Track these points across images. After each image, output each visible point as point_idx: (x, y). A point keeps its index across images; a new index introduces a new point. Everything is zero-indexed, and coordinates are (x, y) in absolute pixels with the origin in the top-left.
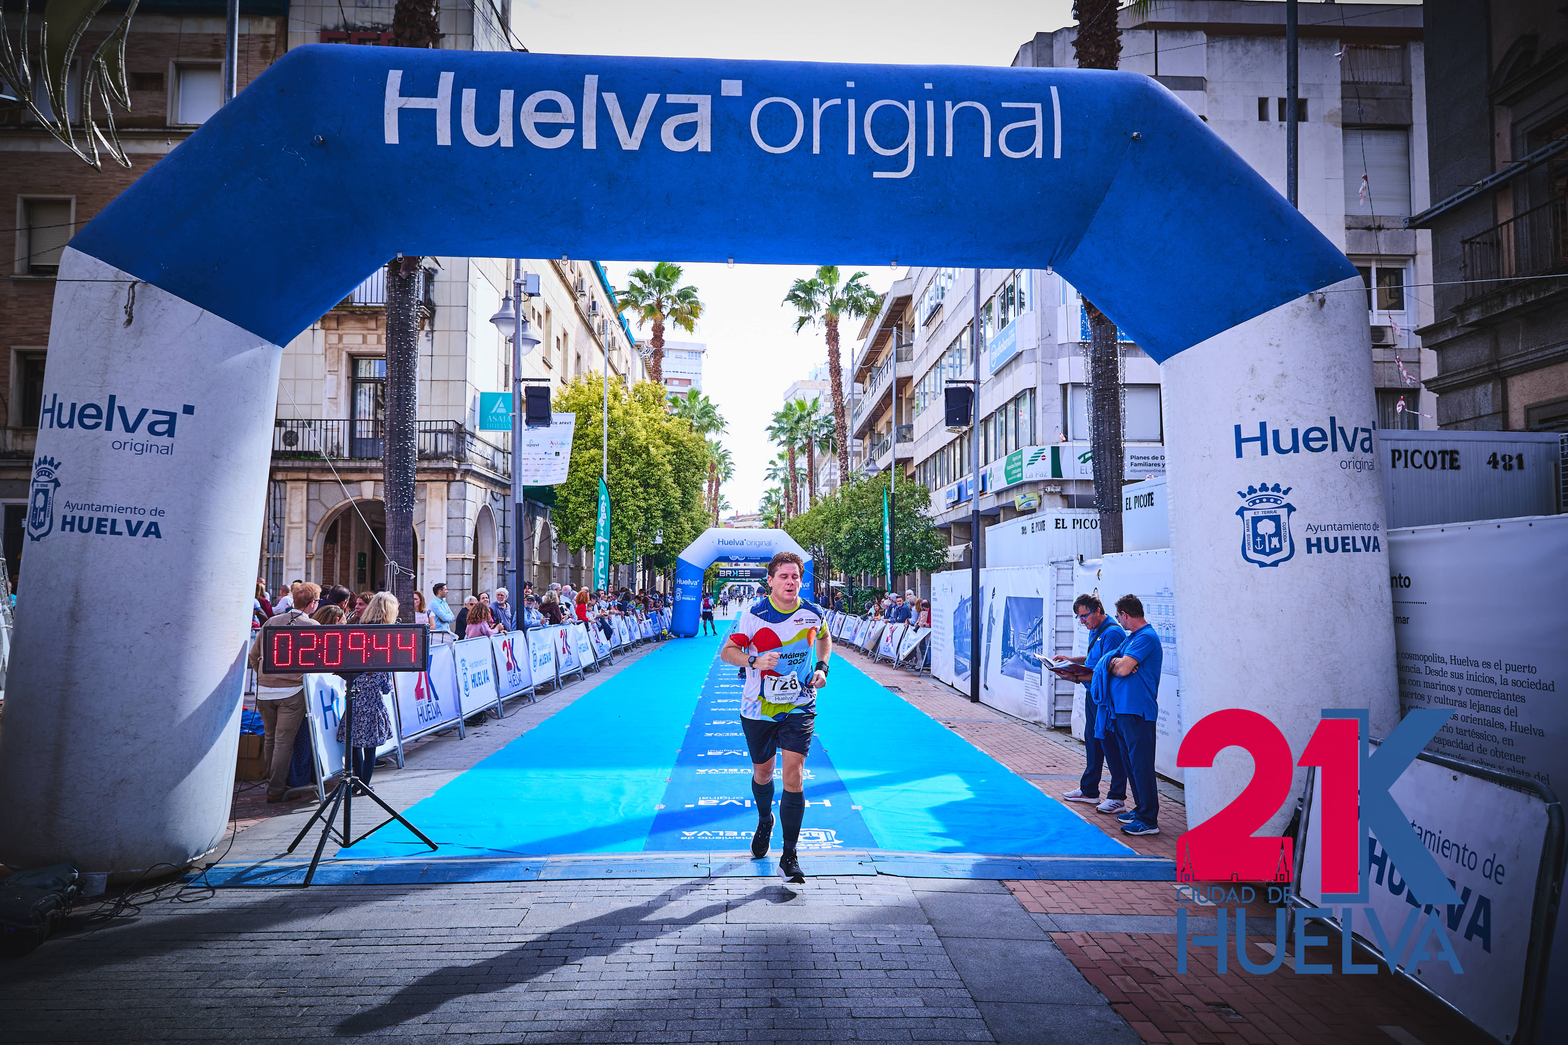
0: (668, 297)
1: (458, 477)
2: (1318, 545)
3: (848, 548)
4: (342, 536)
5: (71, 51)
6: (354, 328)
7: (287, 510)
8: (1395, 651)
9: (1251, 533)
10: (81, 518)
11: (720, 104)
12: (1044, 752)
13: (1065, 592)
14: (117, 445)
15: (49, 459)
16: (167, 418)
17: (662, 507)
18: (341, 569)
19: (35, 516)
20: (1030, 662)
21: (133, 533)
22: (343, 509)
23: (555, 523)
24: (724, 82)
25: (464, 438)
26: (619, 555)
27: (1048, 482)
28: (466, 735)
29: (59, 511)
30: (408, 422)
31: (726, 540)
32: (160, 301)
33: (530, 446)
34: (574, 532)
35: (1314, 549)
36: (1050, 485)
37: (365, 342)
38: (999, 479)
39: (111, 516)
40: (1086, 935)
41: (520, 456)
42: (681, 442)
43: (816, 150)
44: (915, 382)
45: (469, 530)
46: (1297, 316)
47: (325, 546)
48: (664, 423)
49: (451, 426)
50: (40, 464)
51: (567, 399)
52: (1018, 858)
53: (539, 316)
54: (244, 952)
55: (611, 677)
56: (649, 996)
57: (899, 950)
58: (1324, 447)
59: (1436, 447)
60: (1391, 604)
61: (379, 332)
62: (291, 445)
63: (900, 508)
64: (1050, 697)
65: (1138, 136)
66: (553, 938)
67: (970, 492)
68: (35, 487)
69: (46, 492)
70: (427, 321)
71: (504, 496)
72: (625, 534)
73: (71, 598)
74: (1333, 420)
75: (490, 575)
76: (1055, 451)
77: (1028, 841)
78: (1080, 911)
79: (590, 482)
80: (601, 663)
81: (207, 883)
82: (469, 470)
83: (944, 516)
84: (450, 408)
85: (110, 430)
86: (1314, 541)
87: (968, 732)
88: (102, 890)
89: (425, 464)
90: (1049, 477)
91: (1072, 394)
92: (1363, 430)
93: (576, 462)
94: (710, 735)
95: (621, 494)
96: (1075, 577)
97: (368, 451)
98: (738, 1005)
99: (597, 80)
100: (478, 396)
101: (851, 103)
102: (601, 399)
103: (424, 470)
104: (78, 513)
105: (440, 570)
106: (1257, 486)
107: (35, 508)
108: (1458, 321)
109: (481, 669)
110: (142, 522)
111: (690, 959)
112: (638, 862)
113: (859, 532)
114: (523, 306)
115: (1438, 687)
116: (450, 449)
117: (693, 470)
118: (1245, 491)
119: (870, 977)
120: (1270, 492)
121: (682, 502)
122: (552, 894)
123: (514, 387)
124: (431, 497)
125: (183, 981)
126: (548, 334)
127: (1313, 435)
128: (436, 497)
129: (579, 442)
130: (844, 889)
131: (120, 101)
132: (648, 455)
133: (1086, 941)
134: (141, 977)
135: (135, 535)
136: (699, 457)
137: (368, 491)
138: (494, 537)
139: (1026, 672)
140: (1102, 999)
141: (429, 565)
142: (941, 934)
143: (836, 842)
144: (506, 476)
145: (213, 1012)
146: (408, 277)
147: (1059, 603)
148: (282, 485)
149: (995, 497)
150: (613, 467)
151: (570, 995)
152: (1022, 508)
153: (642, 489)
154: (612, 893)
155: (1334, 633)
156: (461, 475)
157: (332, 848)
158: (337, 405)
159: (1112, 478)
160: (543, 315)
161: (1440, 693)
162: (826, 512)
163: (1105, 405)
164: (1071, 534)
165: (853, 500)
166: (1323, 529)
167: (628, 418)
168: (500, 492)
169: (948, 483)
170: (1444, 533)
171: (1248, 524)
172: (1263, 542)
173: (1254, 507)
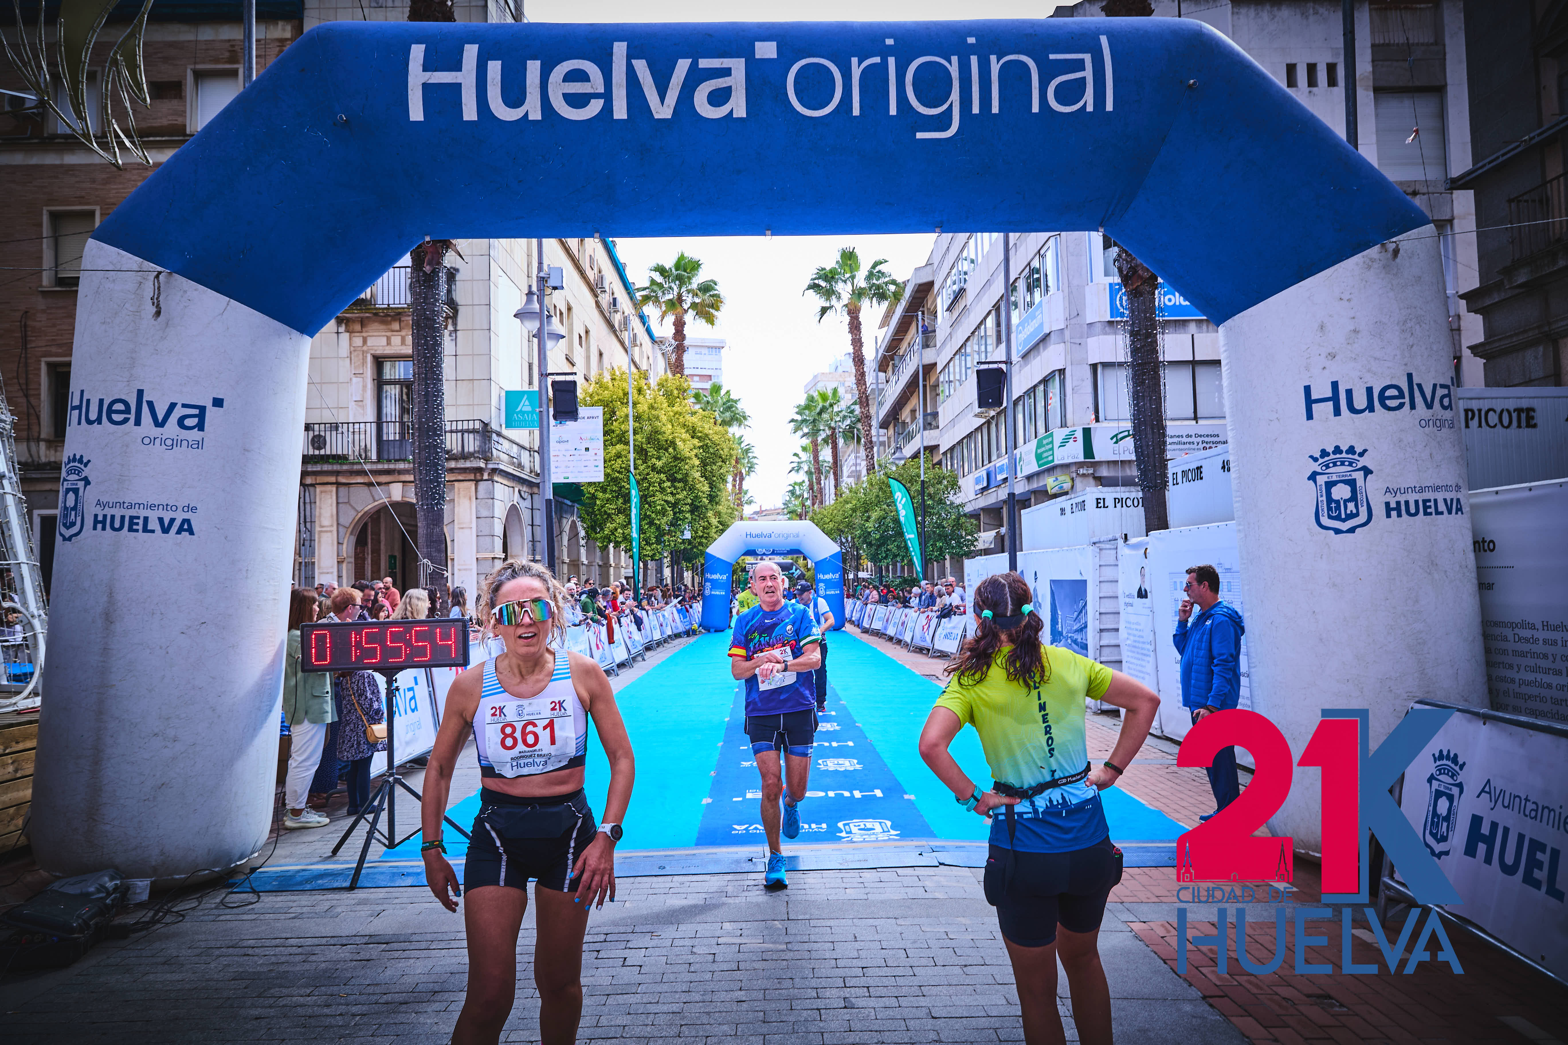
0: (688, 291)
1: (486, 477)
2: (1398, 509)
3: (878, 537)
4: (372, 539)
5: (88, 48)
6: (378, 330)
7: (317, 514)
8: (1480, 620)
9: (1324, 498)
10: (113, 517)
11: (754, 67)
13: (1108, 573)
14: (147, 441)
15: (78, 457)
16: (196, 412)
17: (690, 501)
18: (372, 572)
19: (66, 516)
21: (166, 530)
22: (373, 511)
23: (583, 520)
24: (758, 45)
25: (490, 437)
26: (648, 551)
27: (1080, 465)
29: (90, 510)
30: (436, 418)
31: (752, 534)
32: (185, 292)
33: (558, 442)
34: (602, 529)
35: (1394, 514)
36: (1083, 467)
37: (389, 343)
38: (1030, 463)
39: (143, 513)
40: (1167, 925)
41: (549, 451)
42: (707, 435)
43: (856, 112)
44: (939, 368)
45: (499, 530)
46: (1369, 267)
47: (356, 549)
49: (478, 425)
50: (69, 462)
51: (591, 396)
53: (561, 313)
54: (292, 959)
55: (645, 672)
56: (715, 998)
57: (972, 944)
58: (1401, 405)
59: (1511, 405)
60: (1475, 570)
61: (403, 333)
62: (319, 448)
63: (929, 495)
65: (1194, 83)
66: (609, 938)
67: (1000, 477)
68: (65, 486)
69: (76, 491)
70: (450, 321)
71: (531, 495)
72: (653, 529)
73: (105, 598)
74: (1410, 376)
76: (1087, 432)
78: (1156, 900)
79: (617, 477)
80: (634, 659)
81: (252, 888)
82: (496, 469)
83: (973, 502)
84: (476, 407)
85: (139, 425)
86: (1393, 505)
88: (145, 897)
89: (453, 464)
90: (1081, 458)
91: (1103, 374)
92: (1442, 386)
95: (648, 489)
96: (1120, 557)
97: (395, 453)
98: (810, 1007)
99: (626, 47)
100: (503, 394)
101: (891, 61)
102: (626, 394)
103: (451, 470)
104: (109, 512)
105: (471, 570)
106: (1330, 449)
107: (66, 508)
108: (1506, 282)
110: (174, 519)
111: (754, 958)
112: (691, 857)
113: (888, 520)
114: (546, 300)
115: (1529, 655)
116: (477, 449)
117: (720, 464)
118: (1317, 455)
119: (945, 973)
120: (1344, 455)
121: (710, 495)
123: (540, 382)
124: (459, 497)
125: (231, 990)
126: (571, 331)
127: (1388, 393)
128: (465, 497)
130: (907, 881)
131: (139, 98)
132: (675, 449)
133: (1168, 931)
134: (187, 986)
135: (168, 533)
136: (726, 450)
137: (397, 492)
138: (522, 536)
140: (1194, 993)
141: (459, 565)
143: (893, 832)
144: (533, 475)
145: (263, 1023)
146: (432, 272)
147: (1102, 584)
148: (311, 489)
149: (1026, 481)
150: (639, 462)
151: (632, 999)
152: (1054, 491)
153: (669, 484)
154: (666, 891)
155: (1417, 601)
156: (489, 474)
157: (377, 849)
158: (363, 407)
159: (1154, 455)
160: (564, 311)
161: (1532, 662)
162: (854, 502)
163: (1145, 380)
164: (1112, 512)
165: (881, 489)
166: (1402, 491)
167: (653, 412)
168: (527, 490)
169: (976, 469)
170: (1533, 493)
171: (1321, 490)
172: (1338, 508)
173: (1327, 471)
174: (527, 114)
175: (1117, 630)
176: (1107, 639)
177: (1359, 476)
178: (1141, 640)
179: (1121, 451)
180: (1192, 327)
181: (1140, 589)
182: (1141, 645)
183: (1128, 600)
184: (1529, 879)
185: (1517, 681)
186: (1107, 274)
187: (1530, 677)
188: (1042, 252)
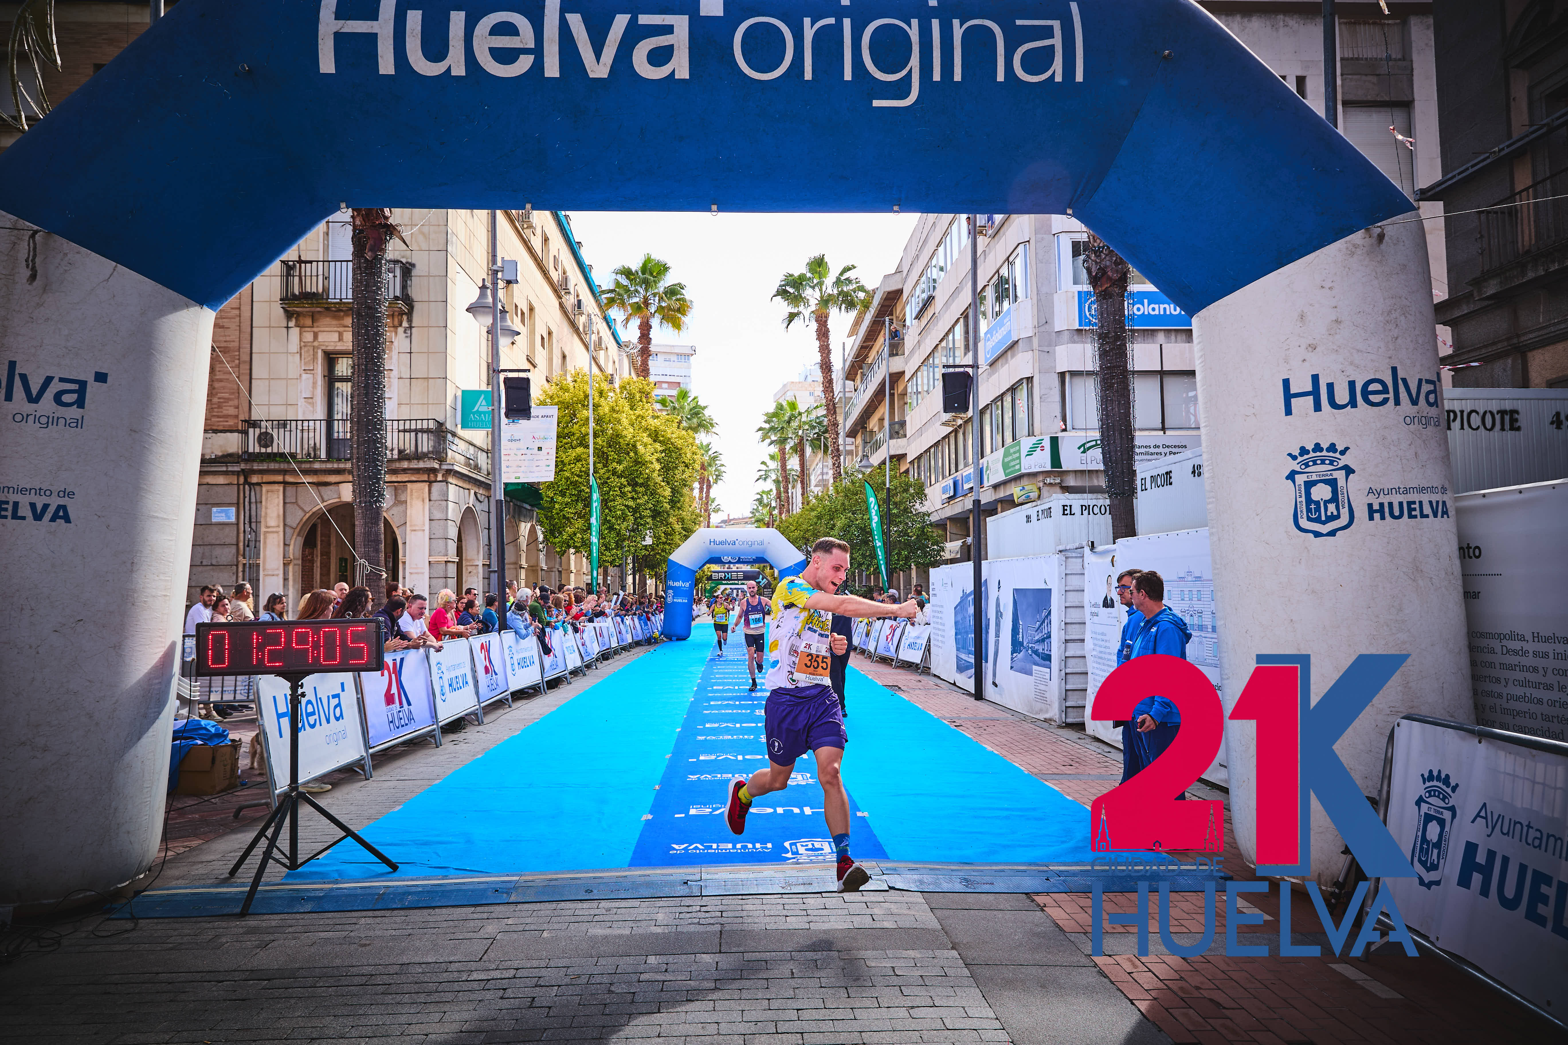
0: (654, 295)
1: (440, 478)
2: (1381, 511)
4: (321, 541)
6: (329, 325)
7: (263, 514)
8: (1465, 630)
9: (1303, 499)
11: (698, 25)
12: (1058, 750)
13: (1074, 582)
17: (651, 506)
18: (321, 574)
20: (1038, 655)
21: (38, 517)
22: (322, 512)
23: (542, 524)
24: (704, 2)
25: (445, 438)
26: (608, 556)
27: (1047, 473)
28: (443, 741)
30: (376, 412)
31: (718, 540)
32: (66, 254)
33: (509, 441)
34: (560, 533)
35: (1377, 516)
36: (1050, 476)
37: (341, 339)
38: (997, 472)
39: (13, 498)
40: (1134, 959)
41: (500, 450)
42: (669, 439)
43: (808, 76)
44: (907, 376)
45: (453, 533)
46: (1352, 254)
47: (304, 550)
48: (651, 421)
49: (432, 425)
51: (551, 397)
52: (1045, 868)
53: (523, 314)
55: (599, 681)
57: (922, 983)
58: (1385, 401)
59: (1494, 407)
60: (1461, 577)
62: (266, 446)
63: (895, 503)
64: (1060, 693)
65: (1169, 54)
66: (520, 974)
67: (967, 486)
70: (405, 317)
71: (488, 497)
72: (613, 534)
74: (1394, 370)
75: (475, 579)
76: (1054, 441)
77: (1053, 848)
78: (1122, 930)
79: (576, 481)
80: (588, 667)
81: (131, 914)
82: (451, 470)
83: (939, 512)
84: (430, 406)
86: (1376, 507)
87: (975, 731)
89: (405, 465)
90: (1048, 468)
91: (1071, 382)
92: (1428, 382)
93: (562, 462)
94: (703, 738)
95: (608, 493)
96: (1086, 565)
97: (345, 452)
100: (459, 394)
101: (847, 22)
102: (586, 396)
103: (405, 471)
105: (423, 573)
106: (1310, 447)
108: (1475, 294)
109: (459, 672)
110: (48, 505)
112: (621, 879)
113: (853, 528)
114: (501, 294)
115: (1518, 669)
116: (431, 449)
117: (683, 468)
118: (1296, 453)
119: (889, 1017)
120: (1325, 453)
121: (672, 501)
122: (522, 920)
124: (412, 499)
126: (532, 332)
127: (1373, 387)
128: (418, 498)
129: (564, 441)
130: (853, 908)
131: (48, 59)
132: (636, 453)
133: (1135, 967)
135: (40, 520)
136: (689, 455)
137: (347, 493)
138: (478, 540)
139: (1035, 667)
141: (411, 568)
142: (969, 961)
144: (486, 475)
146: (374, 259)
147: (1068, 593)
148: (257, 488)
149: (992, 490)
150: (600, 466)
152: (1021, 500)
153: (630, 489)
154: (590, 918)
155: (1400, 610)
156: (443, 476)
157: (275, 872)
158: (313, 405)
159: (1122, 460)
160: (526, 310)
161: (1519, 675)
162: (819, 510)
163: (1114, 383)
164: (1079, 520)
165: (846, 496)
166: (1386, 493)
167: (615, 415)
168: (484, 493)
169: (943, 478)
170: (1522, 496)
171: (1300, 490)
172: (1318, 509)
173: (1306, 470)
174: (449, 69)
175: (1083, 641)
176: (1073, 649)
177: (1340, 475)
178: (1108, 651)
179: (1089, 461)
180: (1161, 337)
181: (1106, 597)
182: (1106, 656)
183: (1094, 610)
184: (1532, 915)
185: (1505, 695)
186: (1076, 282)
187: (1519, 691)
188: (1011, 259)
